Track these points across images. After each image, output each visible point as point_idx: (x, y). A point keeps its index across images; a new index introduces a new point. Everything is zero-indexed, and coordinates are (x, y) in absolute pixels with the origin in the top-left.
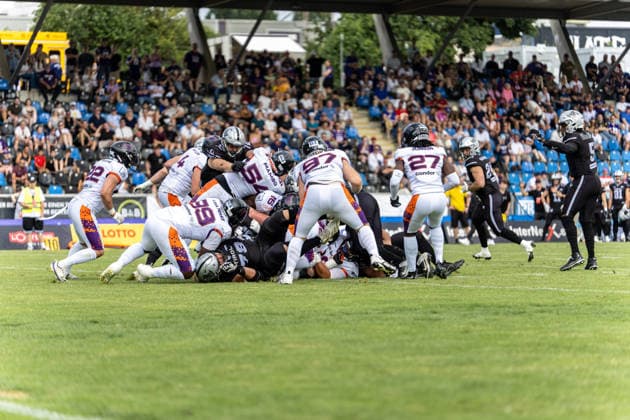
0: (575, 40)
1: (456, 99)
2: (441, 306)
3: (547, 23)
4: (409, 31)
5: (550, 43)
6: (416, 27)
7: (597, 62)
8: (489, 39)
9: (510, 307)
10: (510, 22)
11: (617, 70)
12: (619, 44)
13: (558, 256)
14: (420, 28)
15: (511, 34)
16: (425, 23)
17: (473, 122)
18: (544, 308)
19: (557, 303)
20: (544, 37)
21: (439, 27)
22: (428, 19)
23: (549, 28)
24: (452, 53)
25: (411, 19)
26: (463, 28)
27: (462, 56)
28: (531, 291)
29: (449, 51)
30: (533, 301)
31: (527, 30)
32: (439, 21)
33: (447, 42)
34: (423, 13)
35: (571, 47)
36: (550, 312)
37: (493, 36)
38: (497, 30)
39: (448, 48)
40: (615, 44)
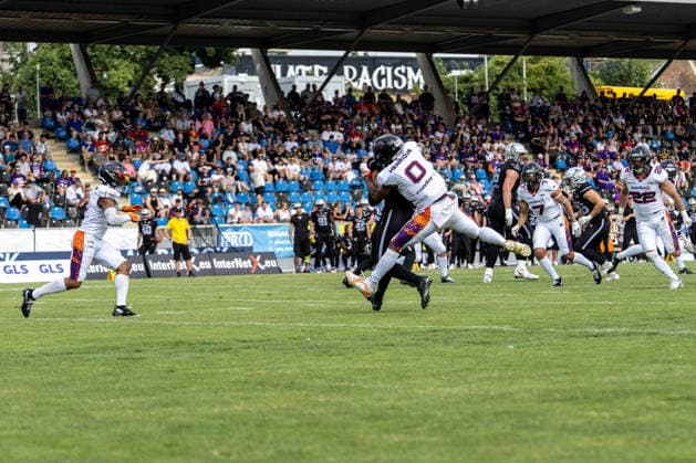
0: (277, 69)
1: (157, 130)
2: (145, 344)
3: (248, 52)
4: (107, 61)
5: (252, 72)
6: (114, 56)
7: (299, 90)
8: (190, 68)
9: (216, 344)
10: (211, 51)
11: (319, 99)
12: (321, 73)
13: (264, 289)
14: (118, 57)
15: (211, 64)
16: (124, 52)
17: (174, 153)
18: (250, 344)
19: (264, 338)
20: (244, 66)
21: (139, 56)
22: (127, 49)
23: (249, 57)
24: (151, 84)
25: (109, 49)
26: (163, 57)
27: (163, 86)
28: (236, 326)
29: (149, 81)
30: (240, 338)
31: (229, 60)
32: (139, 51)
33: (147, 72)
34: (122, 42)
35: (273, 75)
36: (256, 348)
37: (193, 65)
38: (198, 59)
39: (148, 77)
40: (316, 72)
